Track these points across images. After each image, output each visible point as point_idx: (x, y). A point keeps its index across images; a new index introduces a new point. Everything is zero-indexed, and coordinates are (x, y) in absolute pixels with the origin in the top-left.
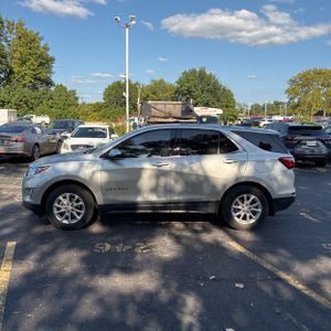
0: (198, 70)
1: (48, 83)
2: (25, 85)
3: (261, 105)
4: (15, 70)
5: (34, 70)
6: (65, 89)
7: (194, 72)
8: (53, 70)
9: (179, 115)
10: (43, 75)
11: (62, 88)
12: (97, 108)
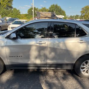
0: (55, 5)
1: (11, 7)
2: (4, 8)
3: (73, 16)
4: (1, 3)
5: (7, 3)
6: (16, 9)
7: (54, 5)
8: (13, 3)
9: (50, 17)
10: (10, 5)
11: (15, 9)
12: (26, 15)
